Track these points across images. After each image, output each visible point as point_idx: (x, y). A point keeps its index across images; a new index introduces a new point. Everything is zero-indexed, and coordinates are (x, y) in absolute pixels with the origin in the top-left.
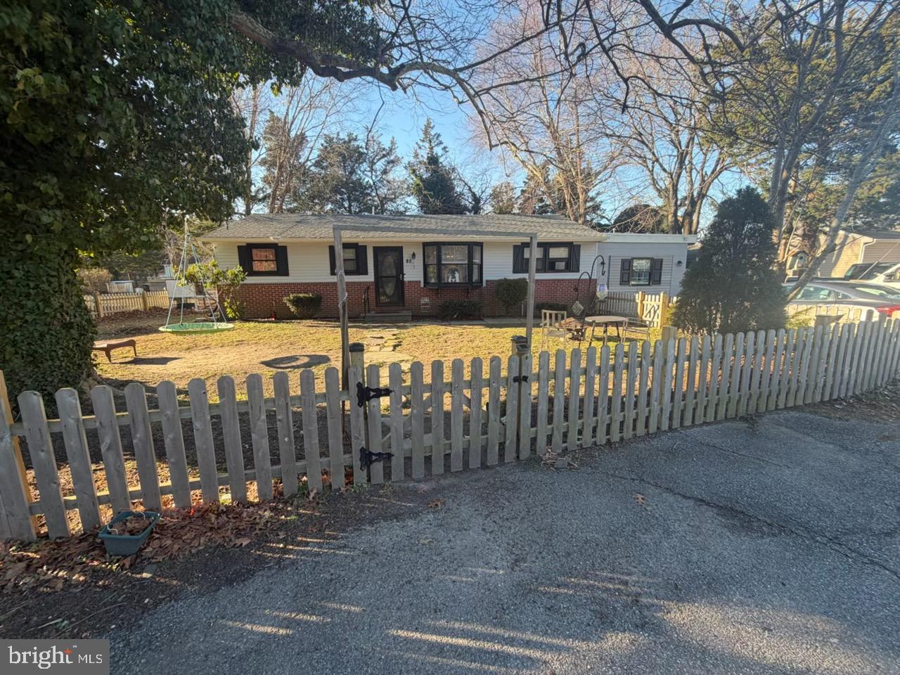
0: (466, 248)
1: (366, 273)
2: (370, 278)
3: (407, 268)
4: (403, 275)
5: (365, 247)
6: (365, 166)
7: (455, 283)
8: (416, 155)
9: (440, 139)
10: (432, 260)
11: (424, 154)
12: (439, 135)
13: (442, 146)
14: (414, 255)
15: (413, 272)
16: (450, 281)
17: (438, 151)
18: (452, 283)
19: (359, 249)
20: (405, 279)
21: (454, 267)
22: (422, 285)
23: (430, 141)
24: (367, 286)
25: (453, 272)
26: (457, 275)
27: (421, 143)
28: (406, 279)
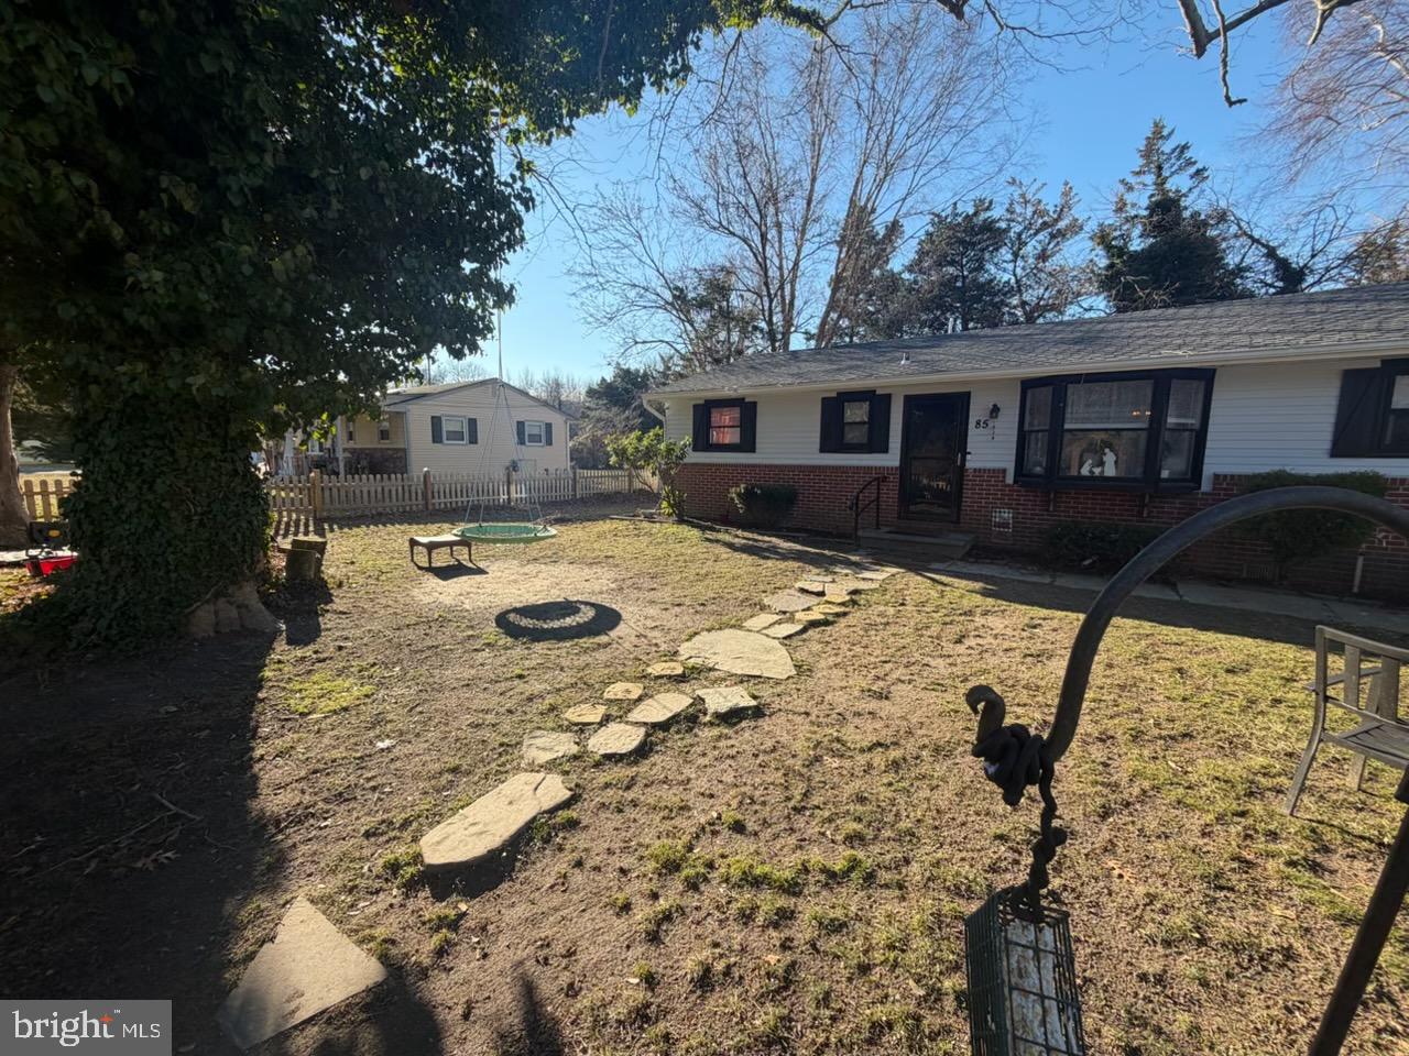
0: (1147, 389)
1: (885, 450)
2: (891, 459)
3: (976, 439)
4: (965, 453)
5: (889, 397)
6: (1005, 253)
7: (1103, 478)
8: (1121, 207)
9: (1188, 154)
10: (1041, 422)
11: (1141, 201)
12: (1184, 148)
13: (1192, 170)
14: (995, 411)
15: (989, 449)
16: (1085, 471)
17: (1178, 182)
18: (1092, 478)
19: (878, 402)
20: (968, 465)
21: (1103, 436)
22: (1010, 479)
23: (1160, 168)
24: (880, 476)
25: (1097, 451)
26: (1110, 458)
27: (1132, 180)
28: (972, 463)
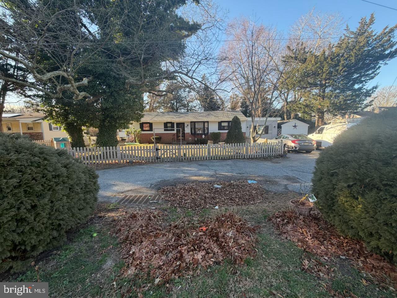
0: (203, 123)
1: (174, 130)
3: (186, 129)
5: (174, 123)
10: (193, 127)
14: (188, 125)
15: (188, 130)
16: (198, 133)
21: (199, 128)
22: (190, 134)
24: (174, 134)
25: (199, 130)
28: (186, 132)
